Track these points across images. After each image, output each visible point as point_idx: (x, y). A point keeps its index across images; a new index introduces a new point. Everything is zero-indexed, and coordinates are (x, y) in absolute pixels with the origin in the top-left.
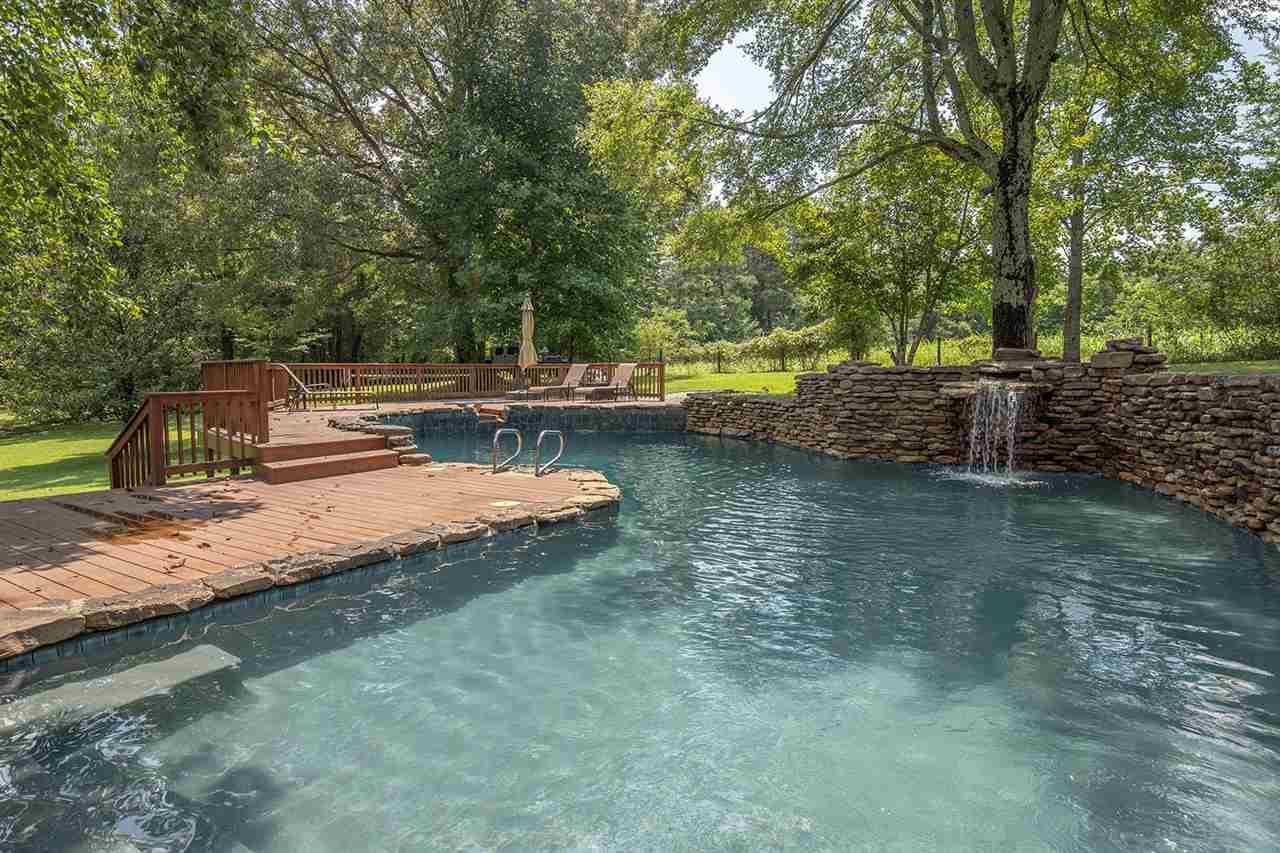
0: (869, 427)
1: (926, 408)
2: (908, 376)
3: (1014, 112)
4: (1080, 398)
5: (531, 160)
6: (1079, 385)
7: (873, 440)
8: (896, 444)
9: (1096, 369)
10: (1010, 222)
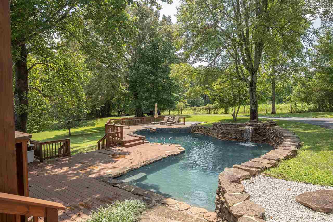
0: (226, 134)
1: (236, 131)
2: (233, 125)
3: (252, 73)
4: (263, 130)
5: (154, 71)
6: (262, 128)
7: (227, 137)
8: (231, 137)
9: (265, 125)
10: (252, 94)
